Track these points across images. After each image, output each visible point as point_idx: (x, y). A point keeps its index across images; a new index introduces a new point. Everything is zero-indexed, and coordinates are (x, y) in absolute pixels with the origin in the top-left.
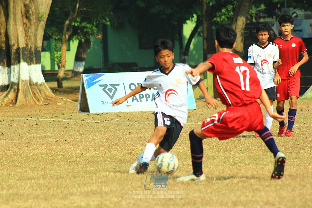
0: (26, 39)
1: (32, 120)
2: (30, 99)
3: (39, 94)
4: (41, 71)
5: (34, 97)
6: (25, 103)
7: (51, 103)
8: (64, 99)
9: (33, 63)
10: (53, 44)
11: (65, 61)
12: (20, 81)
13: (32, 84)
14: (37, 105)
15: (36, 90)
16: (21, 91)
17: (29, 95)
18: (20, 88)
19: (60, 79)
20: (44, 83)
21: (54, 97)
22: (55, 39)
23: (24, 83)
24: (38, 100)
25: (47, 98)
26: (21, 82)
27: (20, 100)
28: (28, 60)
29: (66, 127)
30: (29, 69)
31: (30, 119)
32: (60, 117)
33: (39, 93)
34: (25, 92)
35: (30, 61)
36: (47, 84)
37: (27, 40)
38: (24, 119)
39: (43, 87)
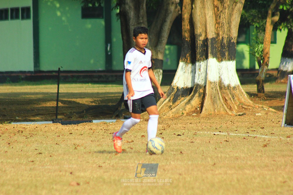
0: (216, 28)
1: (221, 135)
2: (220, 107)
3: (231, 101)
4: (235, 70)
5: (225, 104)
6: (212, 112)
7: (247, 112)
8: (265, 108)
9: (226, 58)
10: (253, 33)
11: (269, 58)
12: (207, 82)
13: (222, 86)
14: (229, 114)
15: (228, 95)
16: (209, 95)
17: (218, 102)
18: (207, 92)
19: (261, 81)
20: (238, 86)
21: (251, 105)
22: (256, 26)
23: (212, 85)
24: (231, 109)
25: (242, 106)
26: (209, 84)
27: (207, 108)
28: (218, 55)
29: (265, 146)
30: (219, 67)
31: (219, 133)
32: (258, 131)
33: (232, 99)
34: (213, 97)
35: (221, 57)
36: (242, 87)
37: (218, 29)
38: (210, 134)
39: (238, 91)
